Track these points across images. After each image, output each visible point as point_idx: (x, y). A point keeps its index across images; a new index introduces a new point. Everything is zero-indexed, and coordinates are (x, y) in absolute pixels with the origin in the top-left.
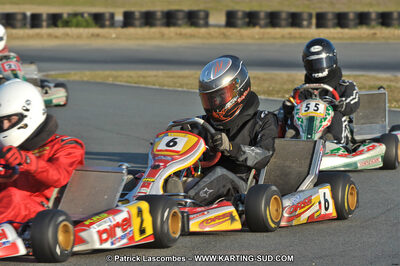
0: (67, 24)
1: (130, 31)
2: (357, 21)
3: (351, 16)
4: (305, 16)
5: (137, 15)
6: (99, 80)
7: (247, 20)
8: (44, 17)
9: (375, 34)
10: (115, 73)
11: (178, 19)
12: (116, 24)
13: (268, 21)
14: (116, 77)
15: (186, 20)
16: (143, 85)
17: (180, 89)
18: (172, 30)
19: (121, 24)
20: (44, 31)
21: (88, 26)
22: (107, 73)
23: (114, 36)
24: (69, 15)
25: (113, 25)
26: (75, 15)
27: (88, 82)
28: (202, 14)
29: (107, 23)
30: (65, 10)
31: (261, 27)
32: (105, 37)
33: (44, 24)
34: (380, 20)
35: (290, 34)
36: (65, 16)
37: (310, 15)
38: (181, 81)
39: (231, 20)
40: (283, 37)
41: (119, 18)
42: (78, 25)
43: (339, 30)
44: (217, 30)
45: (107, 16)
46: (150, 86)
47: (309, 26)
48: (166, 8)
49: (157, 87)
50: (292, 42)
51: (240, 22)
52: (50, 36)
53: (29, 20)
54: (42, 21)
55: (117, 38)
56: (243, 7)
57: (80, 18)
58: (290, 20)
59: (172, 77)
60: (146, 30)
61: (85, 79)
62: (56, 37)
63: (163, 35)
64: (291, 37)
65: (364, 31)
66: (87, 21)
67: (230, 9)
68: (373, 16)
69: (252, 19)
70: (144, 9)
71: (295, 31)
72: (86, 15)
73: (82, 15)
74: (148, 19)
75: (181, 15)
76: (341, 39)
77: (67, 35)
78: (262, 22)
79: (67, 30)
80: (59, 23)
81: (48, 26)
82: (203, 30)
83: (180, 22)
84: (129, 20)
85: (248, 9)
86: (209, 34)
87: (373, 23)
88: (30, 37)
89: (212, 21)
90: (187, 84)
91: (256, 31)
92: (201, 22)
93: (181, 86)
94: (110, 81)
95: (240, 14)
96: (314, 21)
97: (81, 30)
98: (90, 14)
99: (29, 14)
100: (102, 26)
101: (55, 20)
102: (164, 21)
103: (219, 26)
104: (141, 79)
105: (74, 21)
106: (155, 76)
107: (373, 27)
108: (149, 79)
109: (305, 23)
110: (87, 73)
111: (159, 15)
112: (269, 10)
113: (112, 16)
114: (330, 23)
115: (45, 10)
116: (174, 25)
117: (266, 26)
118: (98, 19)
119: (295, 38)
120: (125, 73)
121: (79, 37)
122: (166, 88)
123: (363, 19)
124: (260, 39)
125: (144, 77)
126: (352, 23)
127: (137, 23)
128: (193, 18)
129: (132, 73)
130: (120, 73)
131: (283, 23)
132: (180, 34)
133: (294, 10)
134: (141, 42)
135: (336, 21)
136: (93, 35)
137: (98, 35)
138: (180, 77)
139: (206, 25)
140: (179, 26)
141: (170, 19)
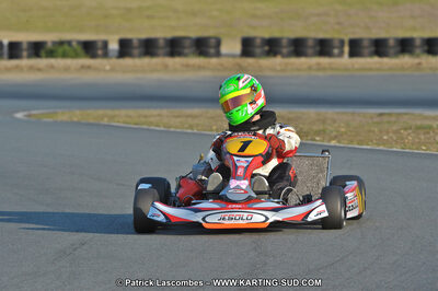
0: (51, 54)
1: (127, 61)
2: (399, 49)
3: (391, 42)
4: (336, 43)
5: (135, 43)
6: (92, 121)
7: (267, 48)
8: (25, 46)
9: (420, 64)
10: (110, 112)
11: (184, 48)
12: (111, 54)
13: (292, 48)
14: (112, 118)
15: (194, 48)
16: (145, 127)
17: (189, 131)
18: (177, 61)
19: (116, 54)
20: (25, 62)
21: (76, 56)
22: (101, 112)
23: (108, 68)
24: (54, 43)
25: (106, 55)
26: (61, 43)
27: (78, 124)
28: (213, 42)
29: (100, 52)
30: (49, 37)
31: (284, 56)
32: (97, 69)
33: (25, 53)
34: (426, 48)
35: (319, 64)
36: (49, 45)
37: (342, 42)
38: (190, 121)
39: (248, 48)
40: (310, 68)
41: (114, 46)
42: (65, 55)
43: (376, 59)
44: (231, 60)
45: (100, 45)
46: (153, 127)
47: (341, 54)
48: (170, 35)
49: (162, 129)
50: (321, 74)
51: (258, 51)
52: (31, 68)
53: (6, 50)
54: (22, 50)
55: (113, 69)
56: (263, 32)
57: (66, 47)
58: (318, 48)
59: (178, 117)
60: (146, 61)
61: (75, 119)
62: (39, 70)
63: (166, 67)
64: (320, 68)
65: (406, 60)
66: (75, 51)
67: (246, 35)
68: (418, 43)
69: (272, 47)
70: (144, 36)
71: (324, 61)
72: (74, 44)
73: (69, 43)
74: (149, 47)
75: (187, 43)
76: (378, 69)
77: (52, 67)
78: (285, 51)
79: (52, 61)
80: (43, 53)
81: (29, 57)
82: (214, 61)
83: (186, 51)
84: (125, 48)
85: (267, 35)
86: (222, 65)
87: (418, 51)
88: (8, 70)
89: (224, 49)
90: (198, 125)
91: (278, 61)
92: (212, 51)
93: (191, 127)
94: (105, 121)
95: (258, 42)
96: (346, 49)
97: (68, 62)
98: (80, 43)
99: (6, 42)
100: (94, 56)
101: (37, 49)
102: (168, 49)
103: (233, 56)
104: (143, 120)
105: (60, 50)
106: (159, 115)
107: (418, 56)
108: (152, 119)
109: (336, 51)
110: (78, 112)
111: (161, 43)
112: (293, 35)
113: (105, 44)
114: (366, 51)
115: (25, 37)
116: (180, 54)
117: (289, 55)
118: (89, 48)
119: (324, 69)
120: (123, 112)
121: (67, 69)
122: (172, 129)
123: (405, 46)
124: (282, 70)
125: (145, 116)
126: (392, 51)
127: (136, 52)
128: (203, 46)
129: (131, 112)
130: (117, 112)
131: (310, 51)
132: (187, 66)
133: (321, 35)
134: (140, 75)
135: (373, 49)
136: (83, 67)
137: (89, 67)
138: (188, 116)
139: (218, 54)
140: (185, 55)
141: (175, 47)
